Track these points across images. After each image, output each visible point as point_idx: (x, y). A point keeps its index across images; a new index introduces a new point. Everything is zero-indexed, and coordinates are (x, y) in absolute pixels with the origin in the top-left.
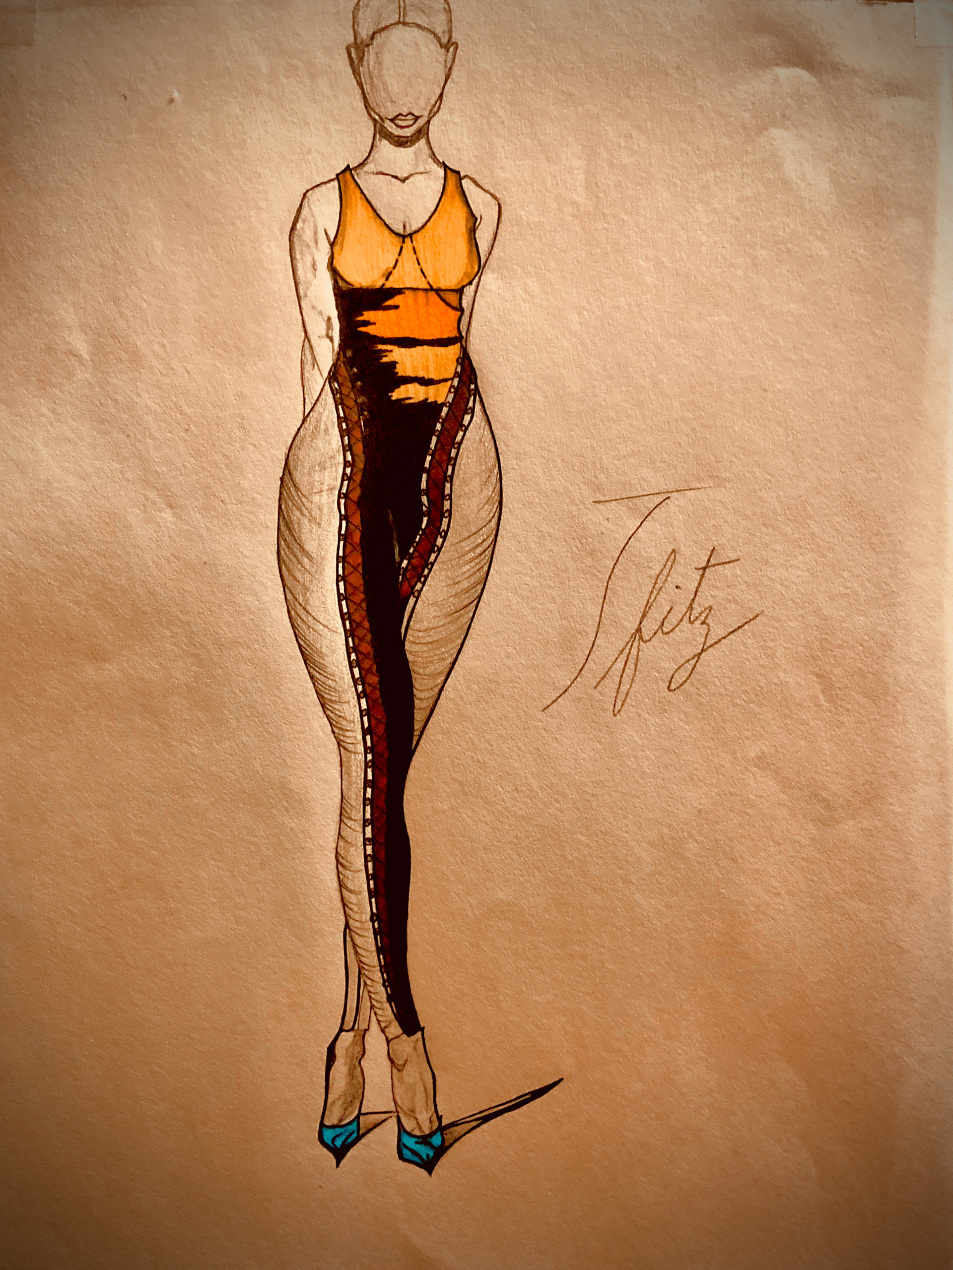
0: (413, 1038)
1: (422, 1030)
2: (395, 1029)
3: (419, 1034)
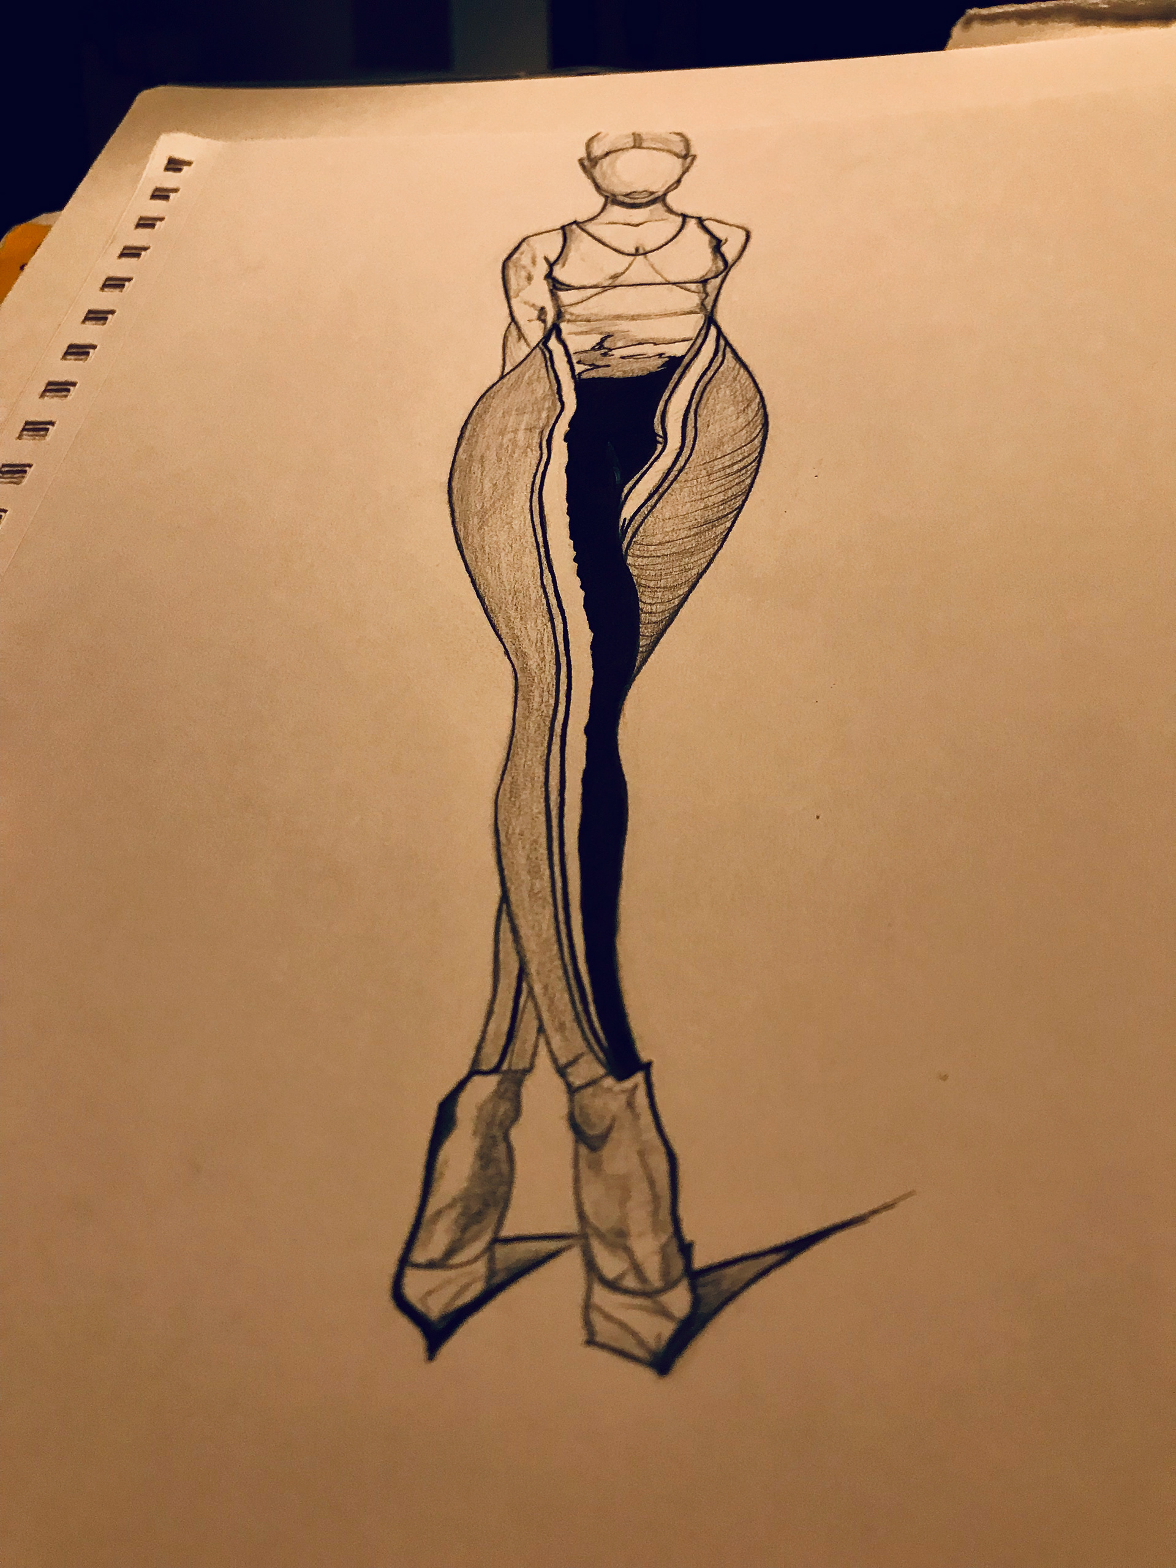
0: (628, 1084)
1: (647, 1067)
2: (589, 1068)
3: (639, 1078)
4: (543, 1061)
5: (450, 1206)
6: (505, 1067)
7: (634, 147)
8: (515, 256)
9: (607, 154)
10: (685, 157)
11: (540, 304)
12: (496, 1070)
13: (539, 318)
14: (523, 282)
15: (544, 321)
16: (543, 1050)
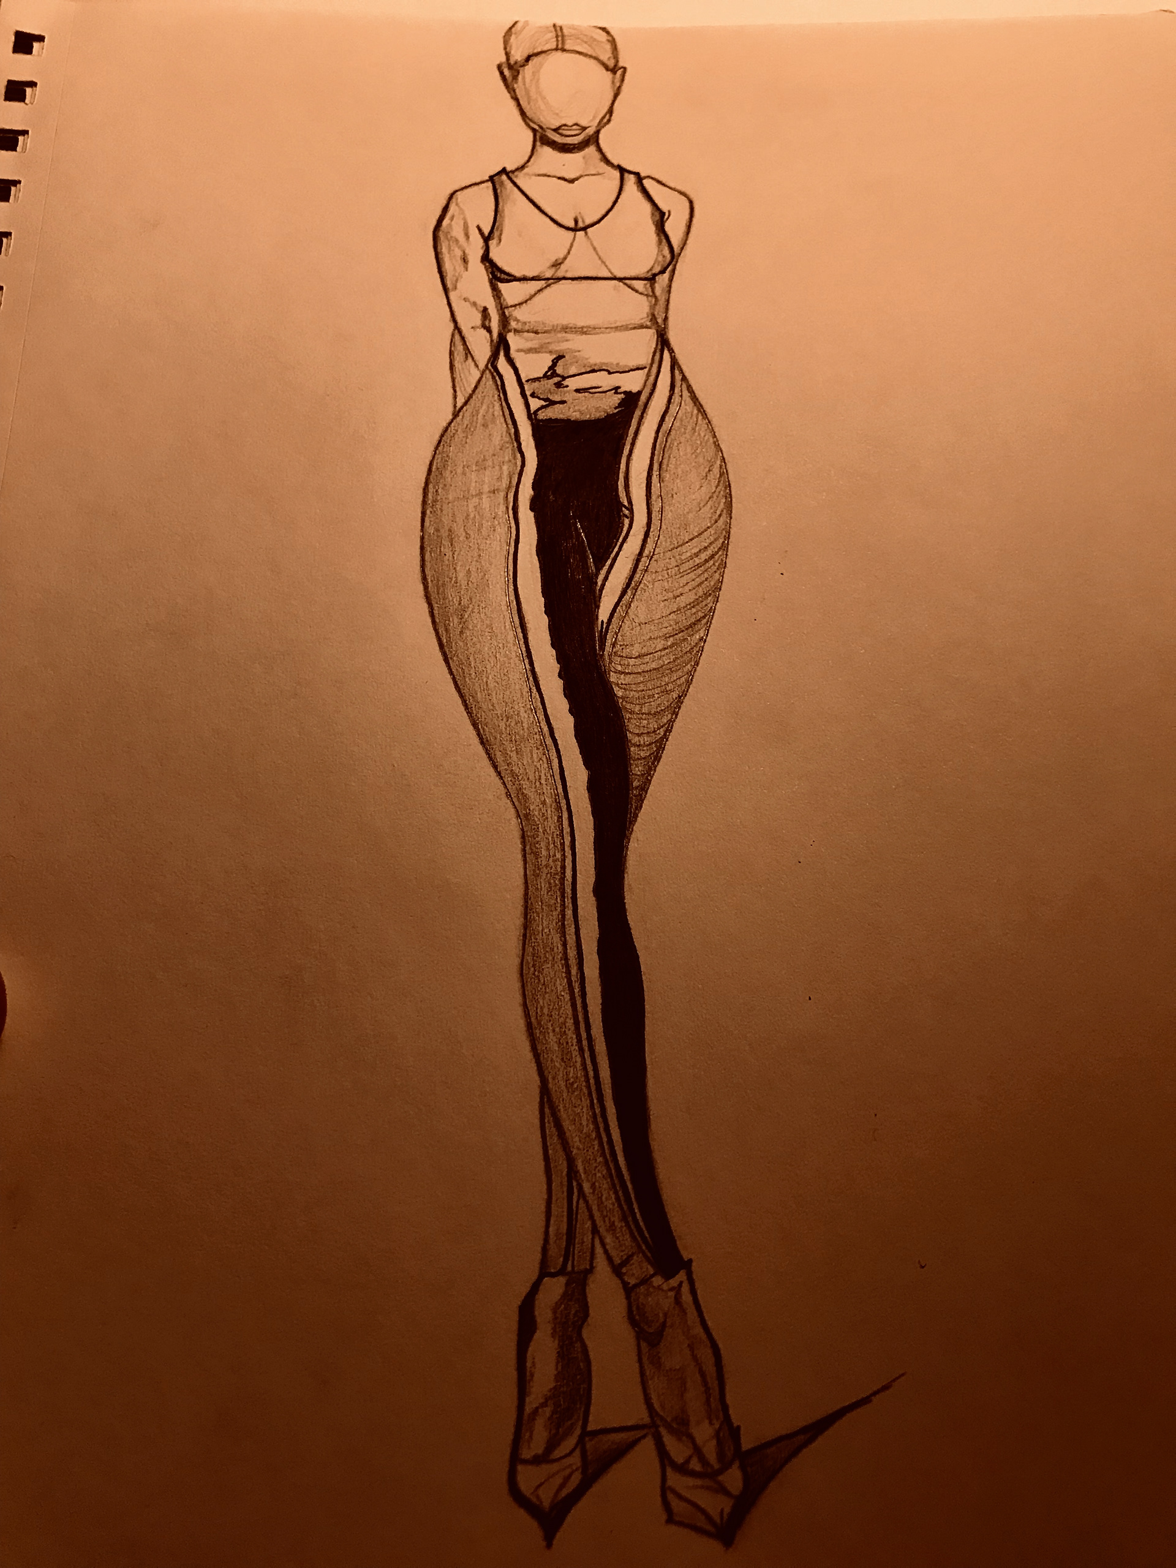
4: (601, 1262)
5: (544, 1405)
6: (569, 1268)
7: (556, 49)
8: (445, 223)
9: (528, 59)
10: (613, 71)
11: (482, 303)
12: (562, 1272)
13: (484, 326)
14: (459, 266)
15: (489, 330)
16: (599, 1250)
